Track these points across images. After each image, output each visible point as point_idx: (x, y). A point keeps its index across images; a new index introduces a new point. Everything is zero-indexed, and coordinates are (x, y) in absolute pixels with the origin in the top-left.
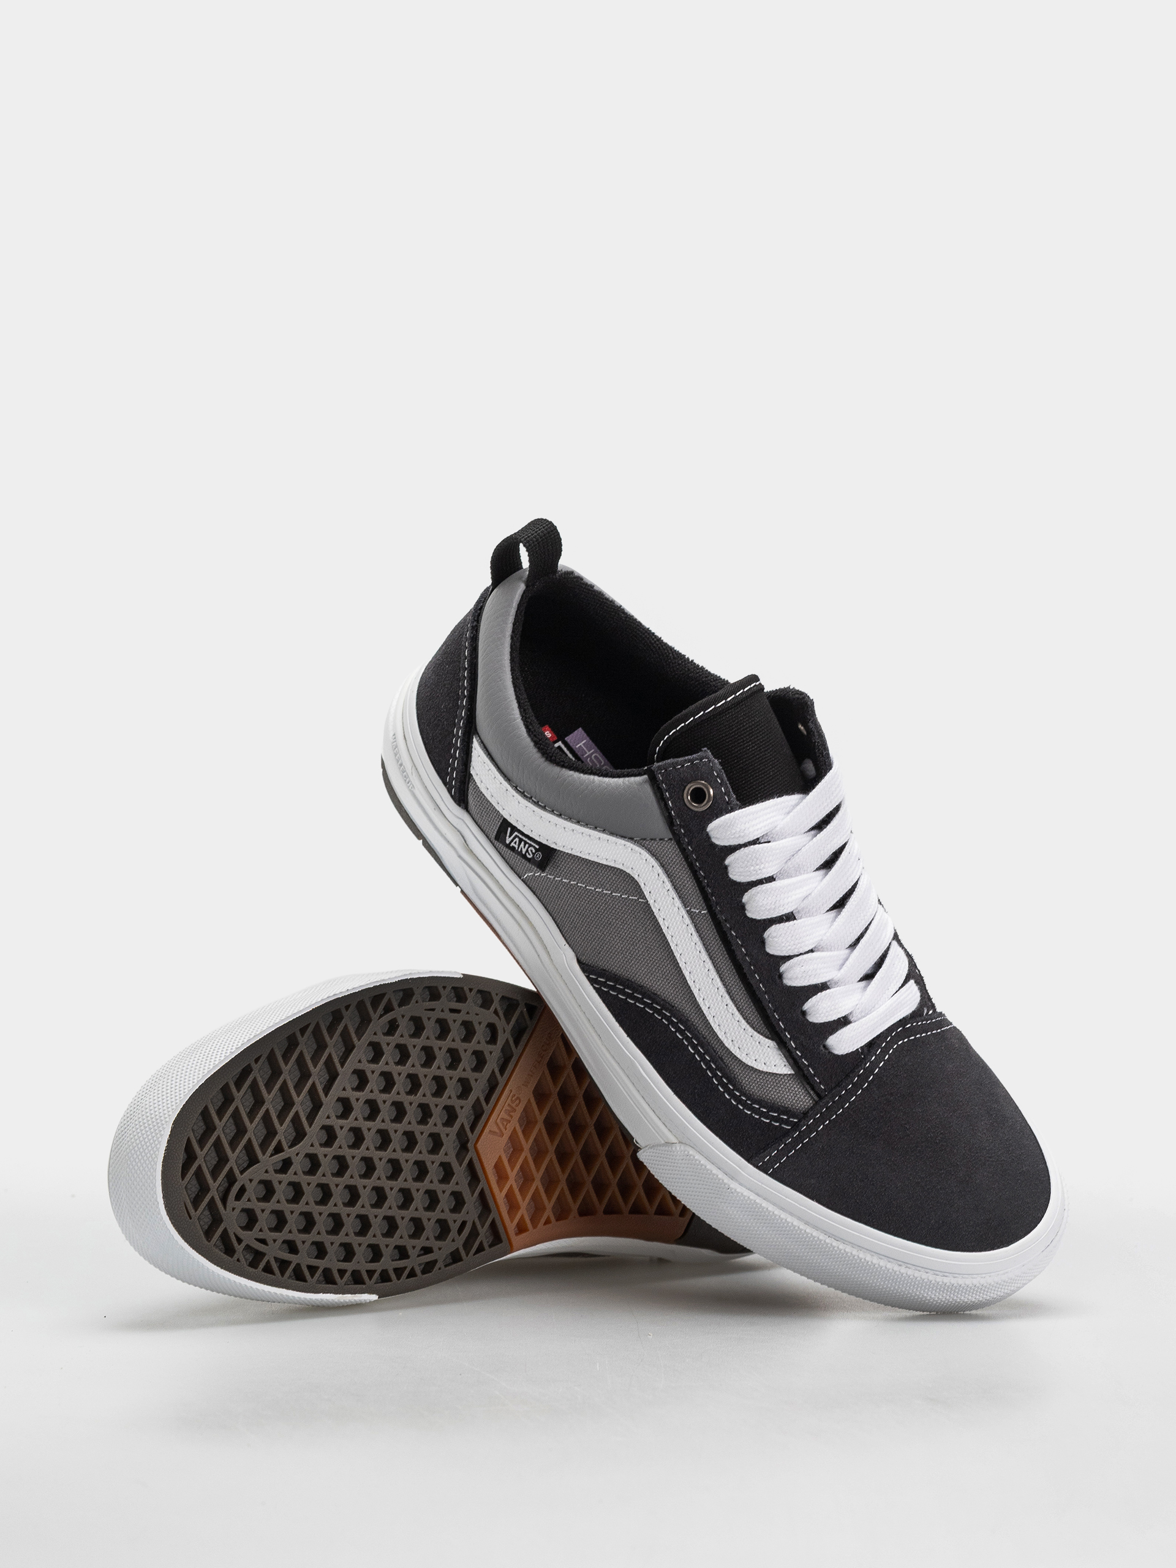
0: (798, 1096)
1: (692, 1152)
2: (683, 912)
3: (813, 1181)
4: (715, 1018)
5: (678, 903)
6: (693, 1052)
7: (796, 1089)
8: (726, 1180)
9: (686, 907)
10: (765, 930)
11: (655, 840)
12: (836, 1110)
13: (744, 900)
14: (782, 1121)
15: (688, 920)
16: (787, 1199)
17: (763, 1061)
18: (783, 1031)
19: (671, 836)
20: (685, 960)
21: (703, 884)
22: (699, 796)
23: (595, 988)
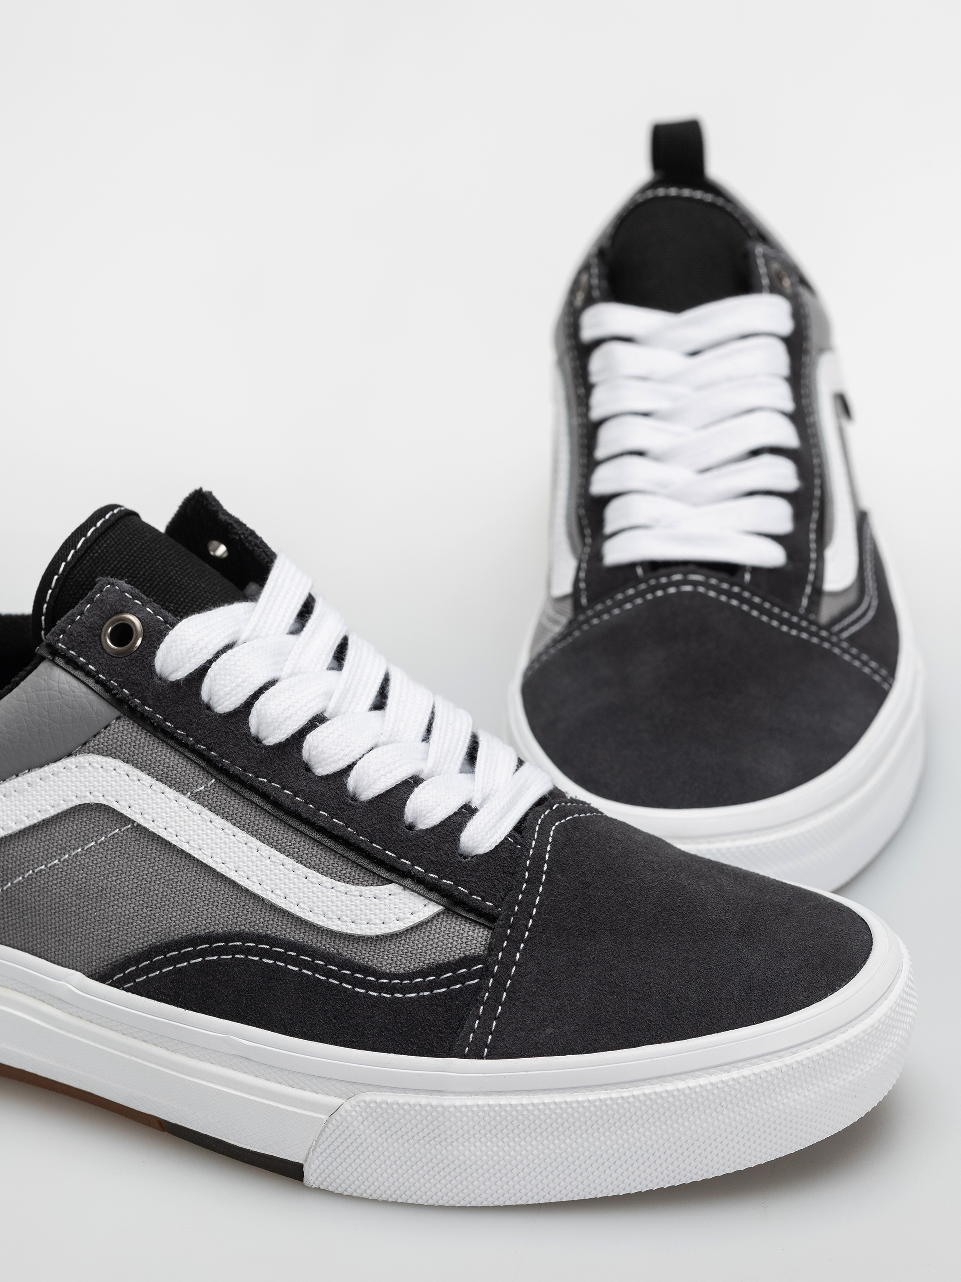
0: (465, 935)
1: (368, 1097)
2: (184, 800)
3: (549, 1031)
4: (301, 905)
5: (171, 793)
6: (296, 969)
7: (457, 928)
8: (435, 1100)
9: (185, 795)
10: (300, 748)
11: (99, 733)
12: (524, 922)
13: (253, 730)
14: (463, 979)
15: (196, 807)
16: (528, 1073)
17: (393, 918)
18: (397, 860)
19: (117, 713)
20: (221, 858)
21: (190, 743)
22: (123, 634)
23: (127, 990)
